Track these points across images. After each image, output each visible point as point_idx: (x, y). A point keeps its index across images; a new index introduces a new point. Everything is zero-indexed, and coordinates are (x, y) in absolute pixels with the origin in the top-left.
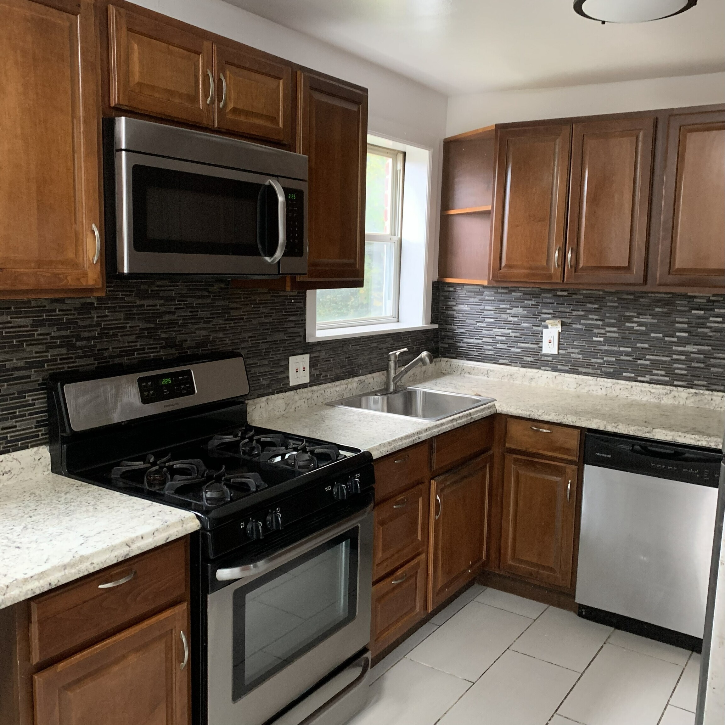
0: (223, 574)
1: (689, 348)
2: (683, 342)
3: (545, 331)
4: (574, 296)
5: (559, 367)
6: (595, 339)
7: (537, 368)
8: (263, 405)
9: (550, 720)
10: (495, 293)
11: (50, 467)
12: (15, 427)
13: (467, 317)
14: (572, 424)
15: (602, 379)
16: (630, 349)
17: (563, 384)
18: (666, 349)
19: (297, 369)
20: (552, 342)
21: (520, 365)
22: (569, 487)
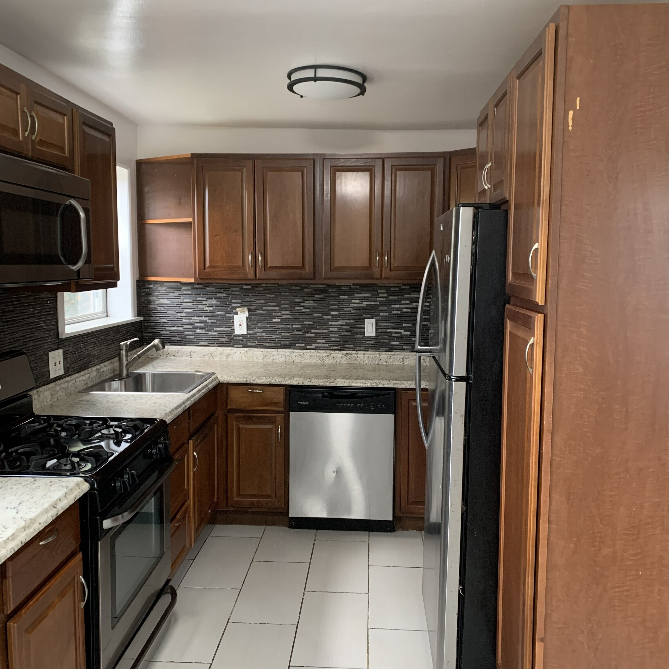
0: (107, 524)
1: (339, 323)
2: (335, 318)
3: (235, 316)
4: (257, 289)
5: (249, 344)
6: (274, 320)
7: (231, 346)
9: (303, 596)
10: (192, 288)
13: (168, 309)
14: (279, 383)
15: (282, 350)
16: (300, 326)
17: (253, 356)
18: (325, 324)
19: (55, 363)
20: (242, 325)
21: (217, 345)
22: (279, 431)
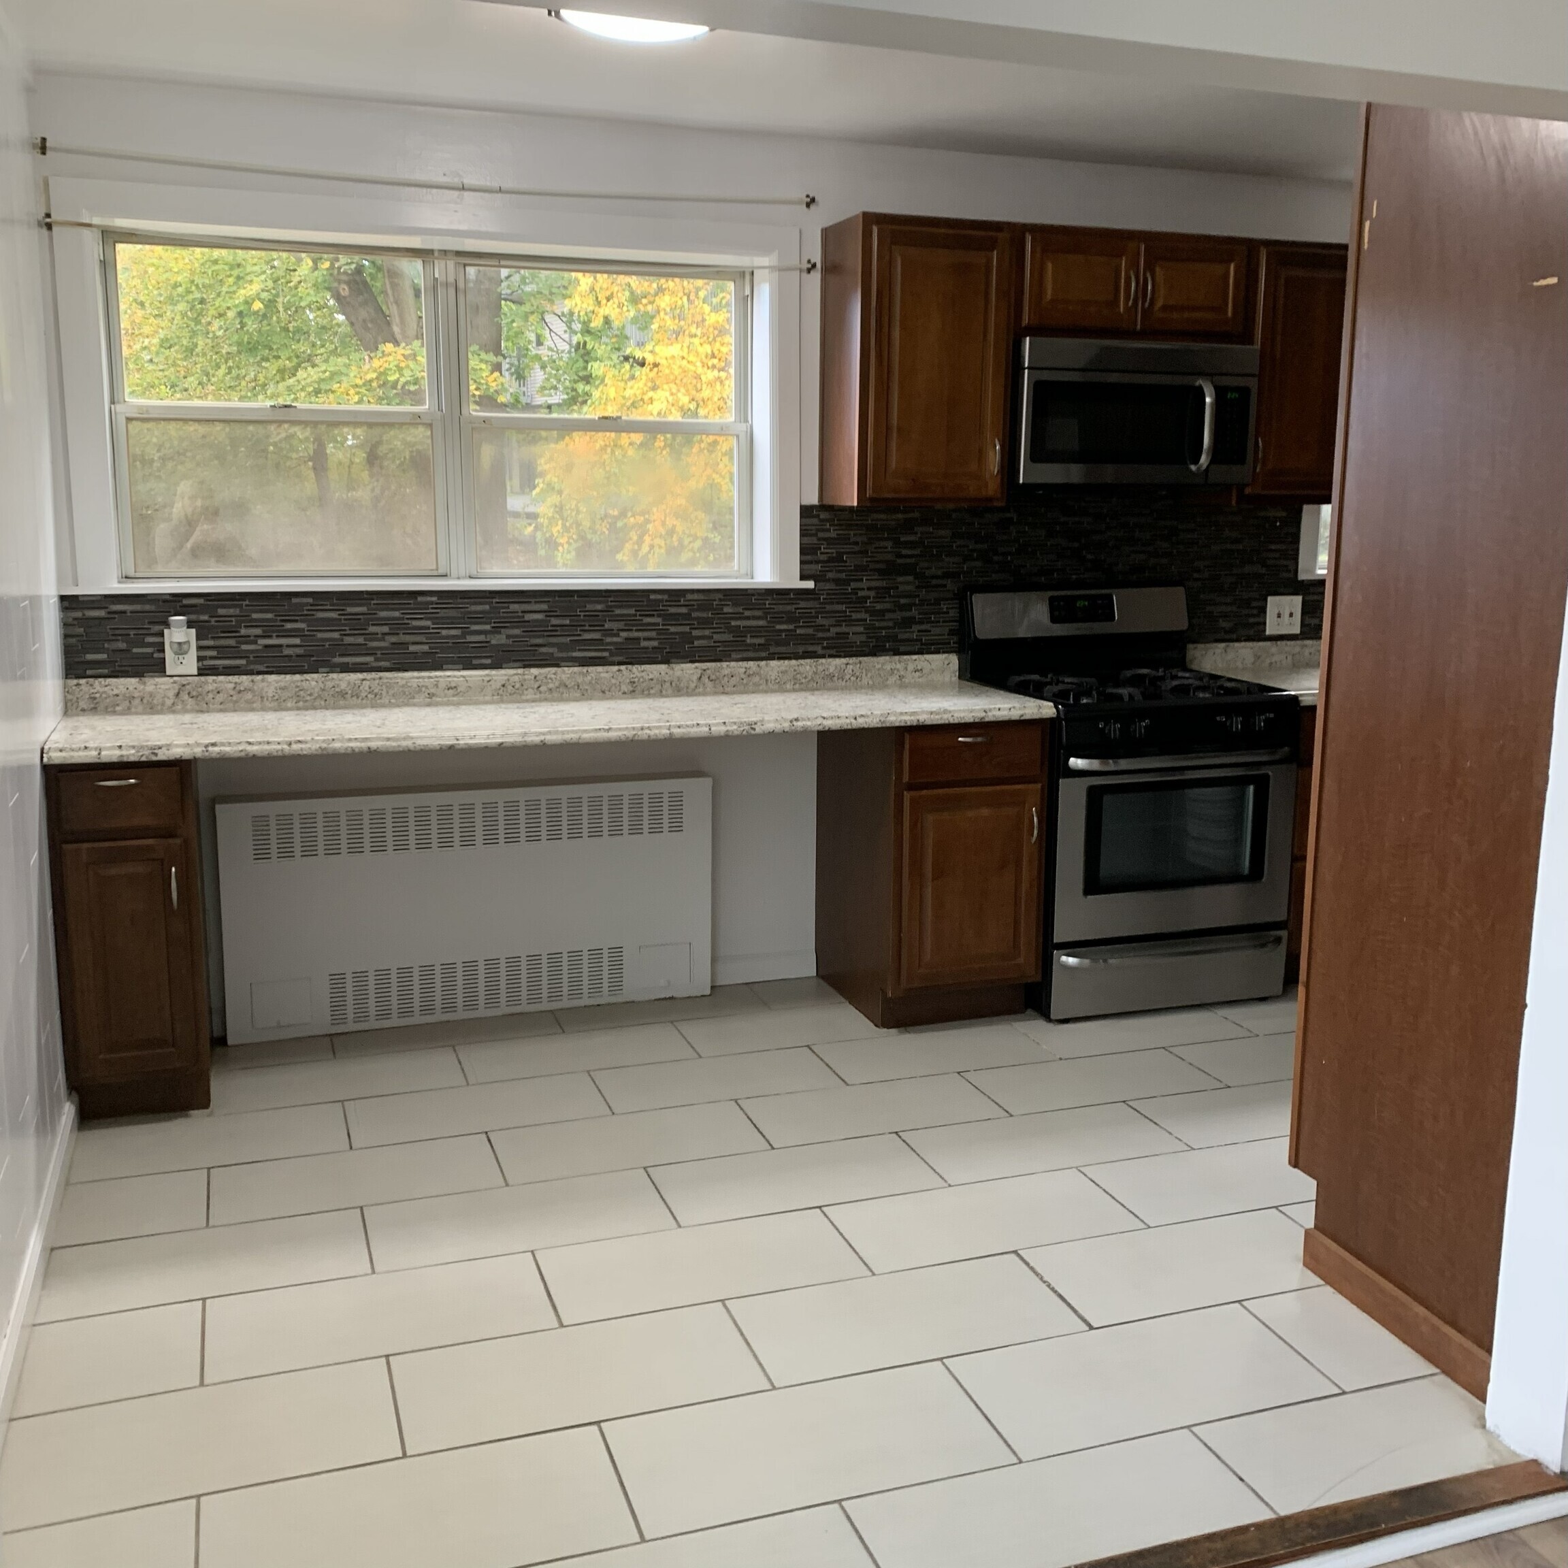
0: (1076, 763)
8: (1218, 651)
11: (957, 674)
12: (930, 631)
19: (1279, 614)
